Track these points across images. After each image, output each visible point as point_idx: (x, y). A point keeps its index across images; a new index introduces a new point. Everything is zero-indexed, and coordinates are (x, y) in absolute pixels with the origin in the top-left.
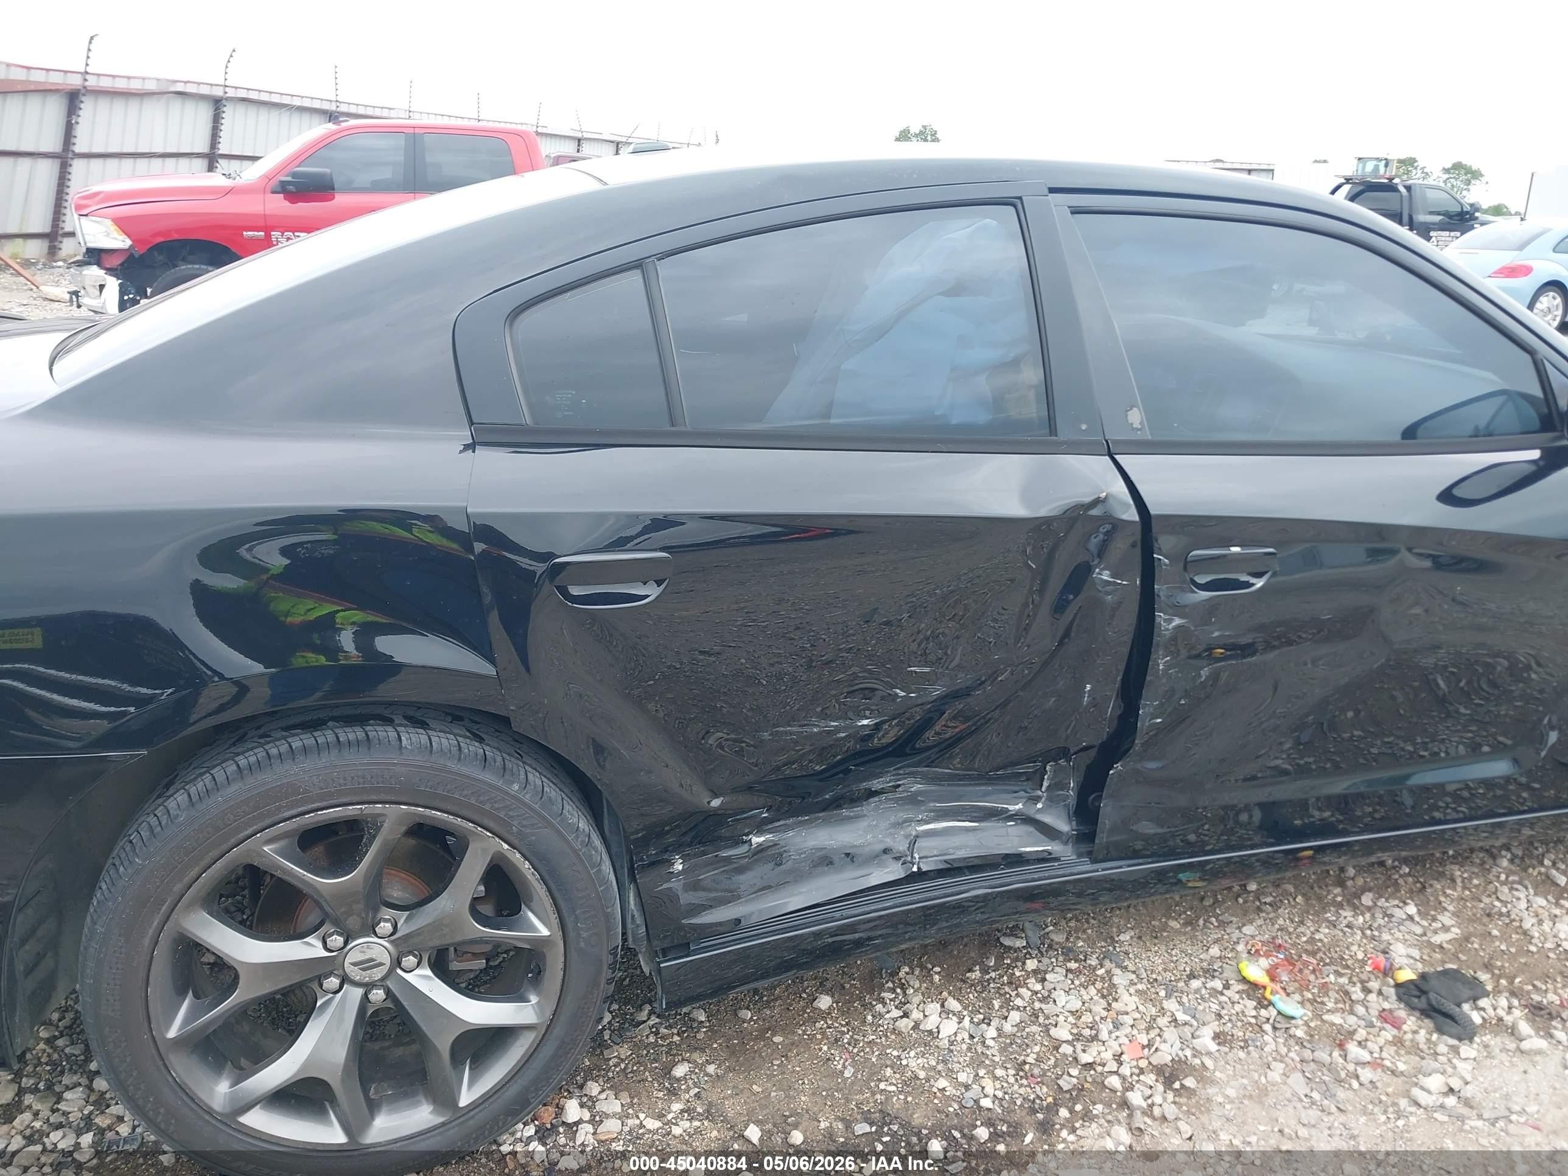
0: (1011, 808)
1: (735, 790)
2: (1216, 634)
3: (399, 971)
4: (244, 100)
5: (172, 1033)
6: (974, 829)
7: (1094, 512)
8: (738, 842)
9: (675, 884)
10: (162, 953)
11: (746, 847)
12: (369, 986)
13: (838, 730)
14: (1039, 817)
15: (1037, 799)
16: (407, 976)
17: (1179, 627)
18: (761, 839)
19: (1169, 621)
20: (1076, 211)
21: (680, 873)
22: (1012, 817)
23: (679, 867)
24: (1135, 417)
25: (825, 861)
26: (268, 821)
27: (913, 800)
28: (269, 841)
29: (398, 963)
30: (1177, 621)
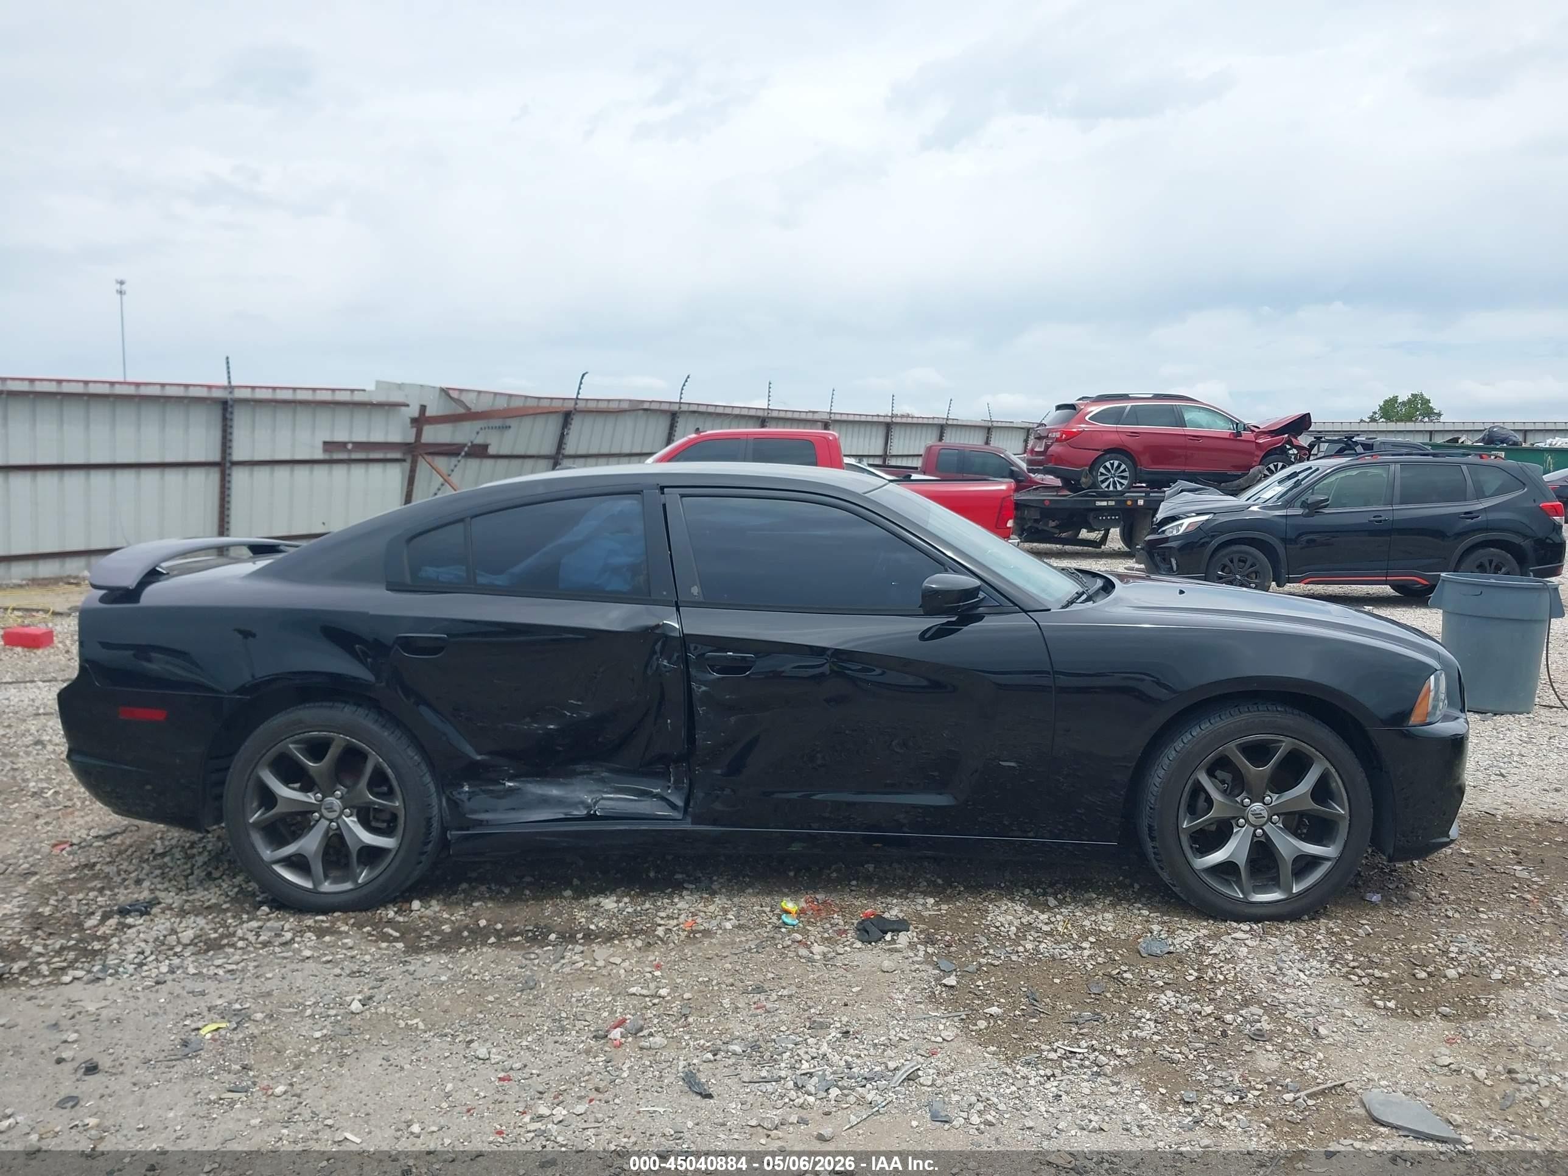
0: (654, 791)
1: (490, 753)
2: (728, 697)
3: (344, 817)
4: (694, 412)
5: (251, 821)
6: (635, 800)
7: (657, 631)
8: (497, 782)
9: (465, 797)
10: (251, 783)
11: (502, 787)
12: (331, 821)
13: (537, 729)
14: (667, 797)
15: (669, 787)
16: (346, 819)
17: (704, 692)
18: (511, 784)
19: (700, 688)
20: (683, 496)
21: (466, 792)
22: (655, 796)
23: (466, 789)
24: (695, 590)
25: (545, 802)
26: (291, 734)
27: (602, 781)
28: (293, 743)
29: (342, 813)
30: (704, 688)
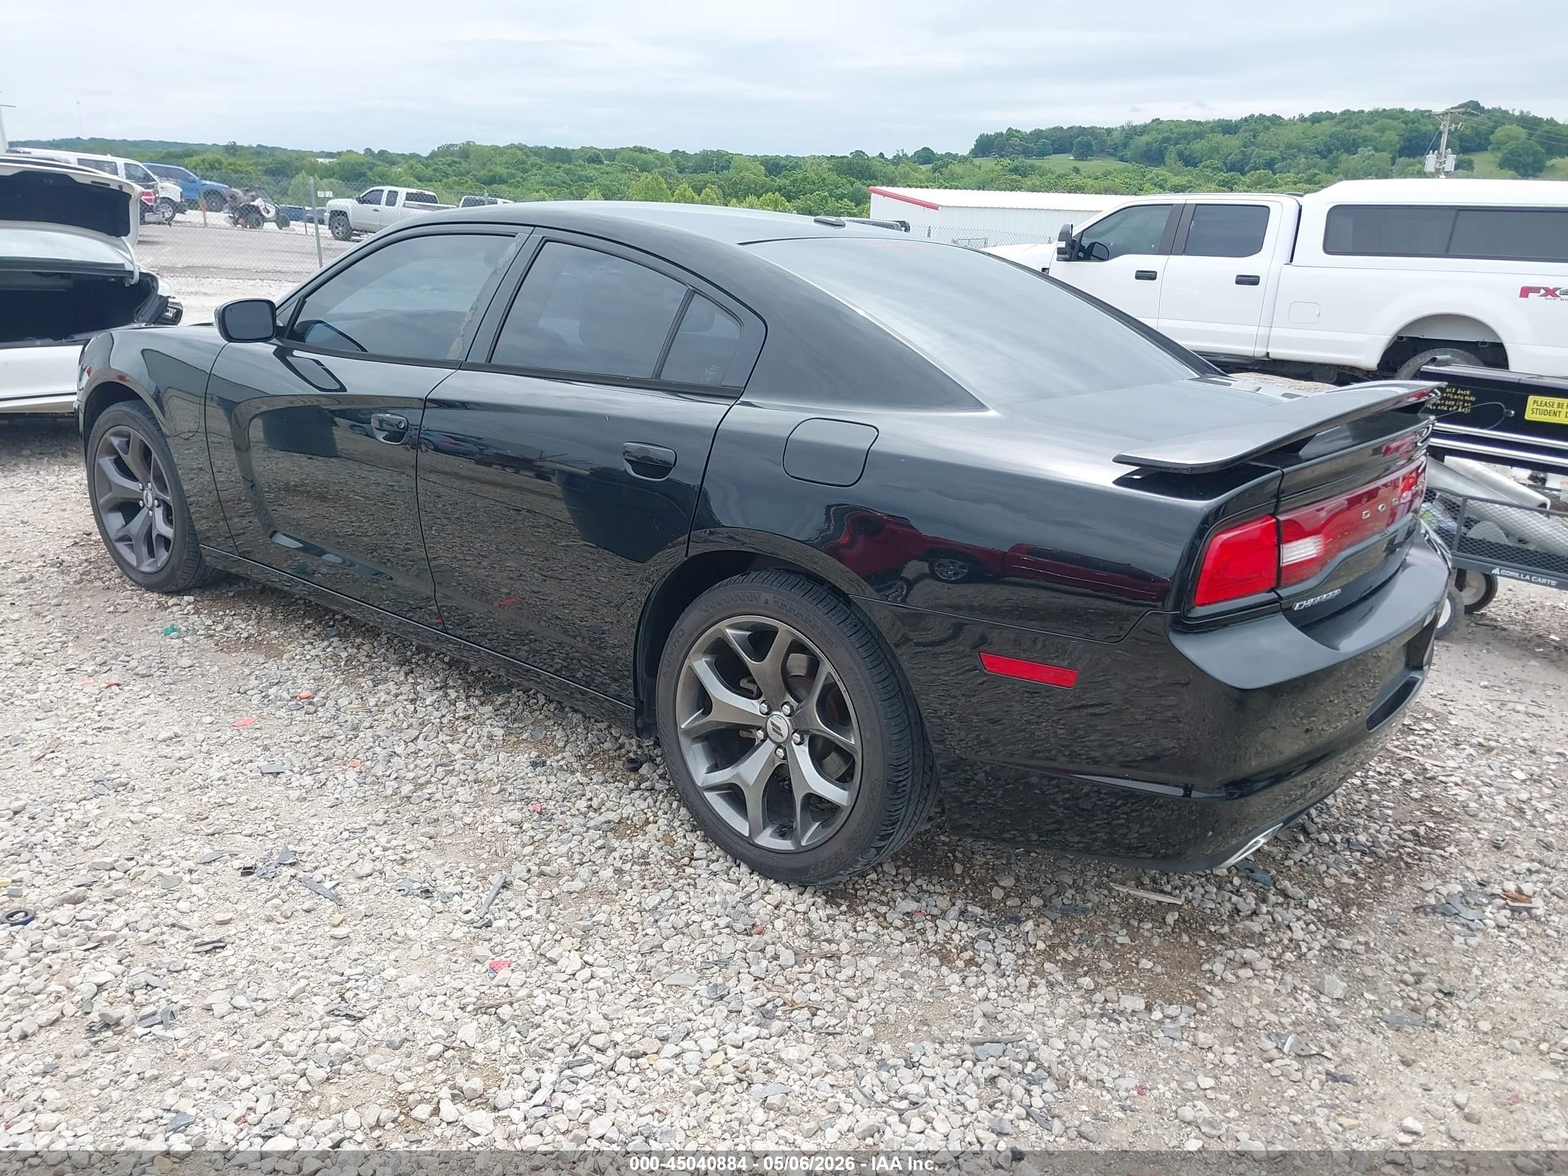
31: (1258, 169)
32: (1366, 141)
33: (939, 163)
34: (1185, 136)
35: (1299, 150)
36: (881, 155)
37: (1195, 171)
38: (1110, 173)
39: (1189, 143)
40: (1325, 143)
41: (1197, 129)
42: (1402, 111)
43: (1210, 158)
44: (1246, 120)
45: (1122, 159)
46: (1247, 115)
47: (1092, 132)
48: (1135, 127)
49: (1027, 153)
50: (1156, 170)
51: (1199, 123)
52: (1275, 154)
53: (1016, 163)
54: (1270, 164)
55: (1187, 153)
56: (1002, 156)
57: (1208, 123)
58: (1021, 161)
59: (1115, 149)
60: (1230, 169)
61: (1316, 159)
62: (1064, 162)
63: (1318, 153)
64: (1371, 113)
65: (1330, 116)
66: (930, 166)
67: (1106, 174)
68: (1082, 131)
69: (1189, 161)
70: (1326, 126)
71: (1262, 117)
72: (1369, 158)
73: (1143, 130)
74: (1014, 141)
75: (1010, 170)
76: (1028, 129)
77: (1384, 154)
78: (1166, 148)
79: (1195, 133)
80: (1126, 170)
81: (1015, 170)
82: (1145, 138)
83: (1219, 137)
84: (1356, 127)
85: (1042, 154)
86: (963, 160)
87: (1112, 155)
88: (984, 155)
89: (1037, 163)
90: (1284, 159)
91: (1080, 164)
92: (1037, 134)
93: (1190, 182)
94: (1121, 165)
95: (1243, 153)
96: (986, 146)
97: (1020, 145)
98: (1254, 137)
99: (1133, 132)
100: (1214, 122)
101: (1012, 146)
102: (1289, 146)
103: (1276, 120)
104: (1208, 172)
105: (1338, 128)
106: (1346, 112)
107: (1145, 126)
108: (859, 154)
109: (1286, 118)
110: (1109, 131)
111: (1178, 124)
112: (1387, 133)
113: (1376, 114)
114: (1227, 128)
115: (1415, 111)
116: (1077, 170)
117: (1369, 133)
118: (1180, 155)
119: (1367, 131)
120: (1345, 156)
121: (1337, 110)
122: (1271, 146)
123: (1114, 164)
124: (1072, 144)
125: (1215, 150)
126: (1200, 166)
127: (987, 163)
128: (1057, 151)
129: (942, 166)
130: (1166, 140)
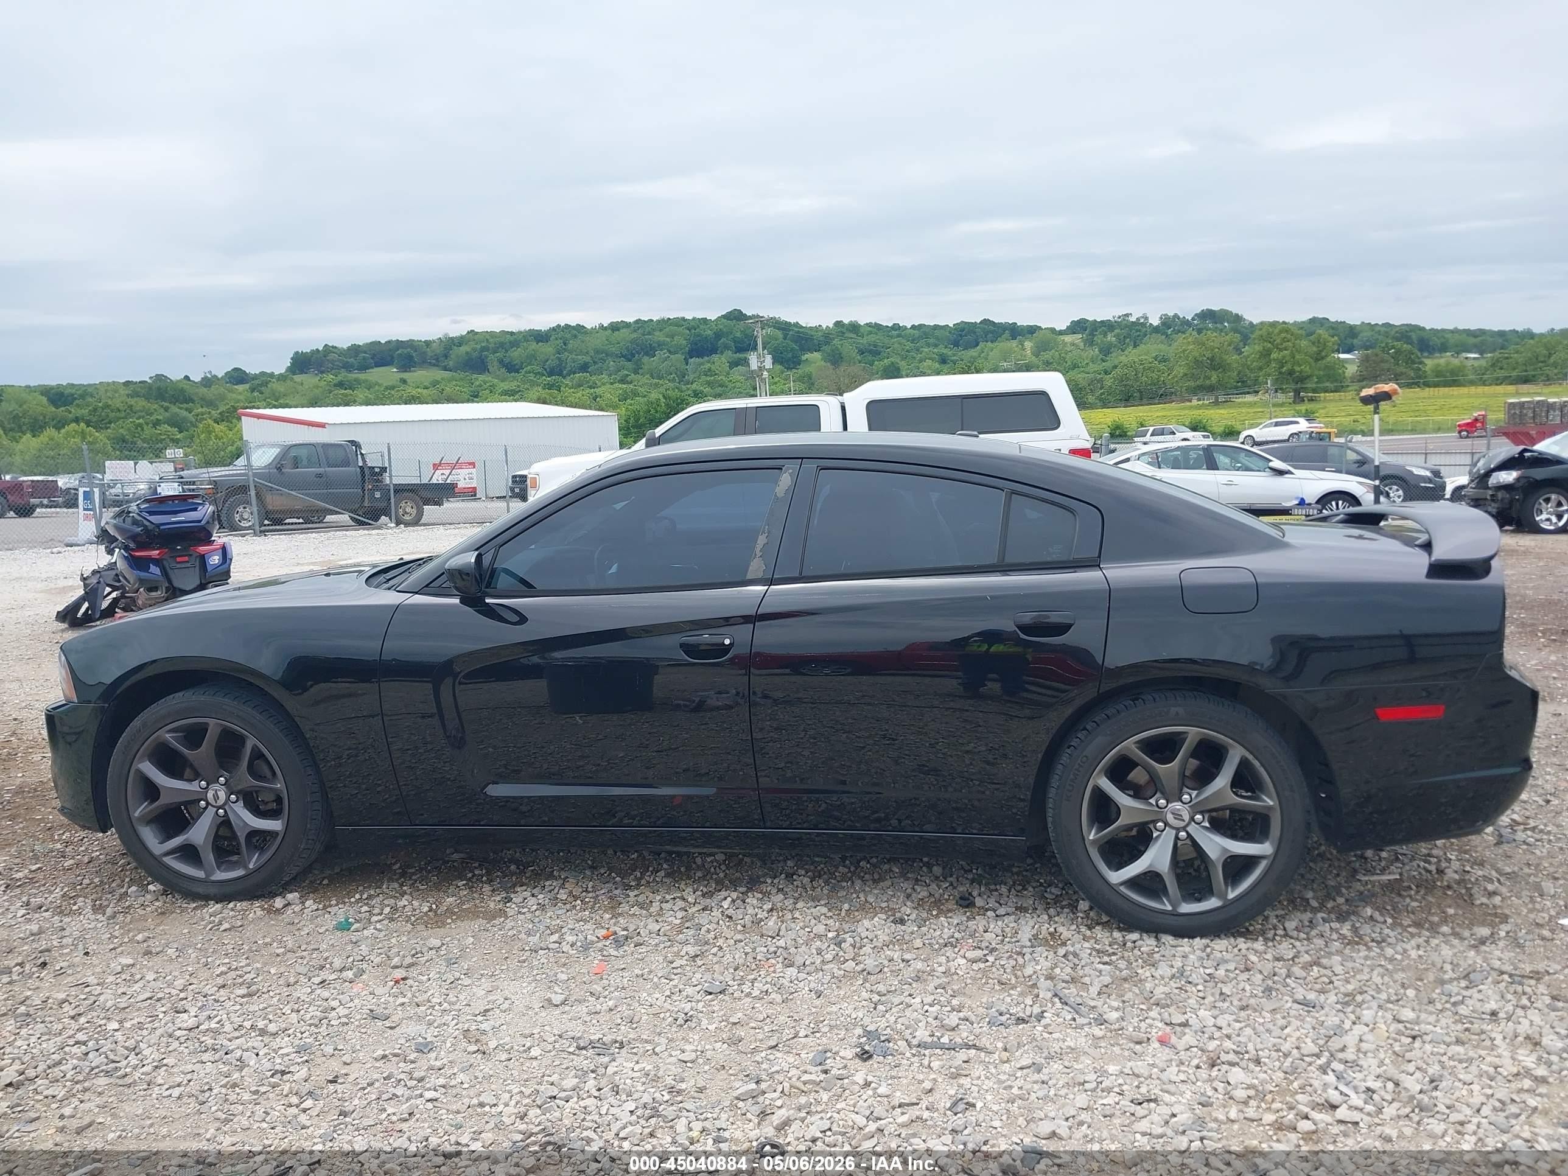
31: (574, 373)
32: (661, 345)
33: (256, 382)
34: (502, 345)
35: (607, 355)
36: (187, 378)
37: (520, 376)
38: (438, 382)
39: (507, 351)
40: (627, 348)
41: (512, 339)
42: (683, 319)
43: (530, 364)
44: (554, 329)
45: (445, 369)
46: (555, 325)
47: (410, 344)
48: (452, 339)
49: (348, 367)
50: (482, 377)
51: (512, 333)
52: (587, 359)
53: (340, 378)
54: (584, 368)
55: (506, 360)
56: (322, 372)
57: (520, 332)
58: (343, 375)
59: (437, 360)
60: (550, 374)
61: (623, 362)
62: (389, 374)
63: (623, 356)
64: (658, 321)
65: (627, 325)
66: (247, 386)
67: (435, 383)
68: (400, 344)
69: (512, 368)
70: (624, 333)
71: (567, 326)
72: (666, 359)
73: (460, 341)
74: (331, 356)
75: (335, 385)
76: (345, 345)
77: (679, 356)
78: (487, 357)
79: (510, 342)
80: (453, 379)
81: (341, 385)
82: (464, 349)
83: (534, 345)
84: (649, 333)
85: (364, 368)
86: (282, 378)
87: (434, 365)
88: (302, 372)
89: (362, 376)
90: (595, 363)
91: (405, 375)
92: (355, 350)
93: (519, 386)
94: (447, 374)
95: (559, 359)
96: (302, 363)
97: (339, 360)
98: (565, 344)
99: (450, 344)
100: (526, 331)
101: (332, 362)
102: (597, 352)
103: (580, 328)
104: (532, 377)
105: (634, 335)
106: (638, 321)
107: (462, 337)
108: (159, 378)
109: (589, 327)
110: (428, 343)
111: (492, 334)
112: (676, 338)
113: (665, 323)
114: (539, 337)
115: (694, 319)
116: (404, 381)
117: (662, 339)
118: (501, 361)
119: (659, 336)
120: (646, 359)
121: (630, 319)
122: (581, 353)
123: (439, 374)
124: (393, 357)
125: (532, 357)
126: (523, 372)
127: (309, 380)
128: (378, 365)
129: (261, 385)
130: (484, 349)
